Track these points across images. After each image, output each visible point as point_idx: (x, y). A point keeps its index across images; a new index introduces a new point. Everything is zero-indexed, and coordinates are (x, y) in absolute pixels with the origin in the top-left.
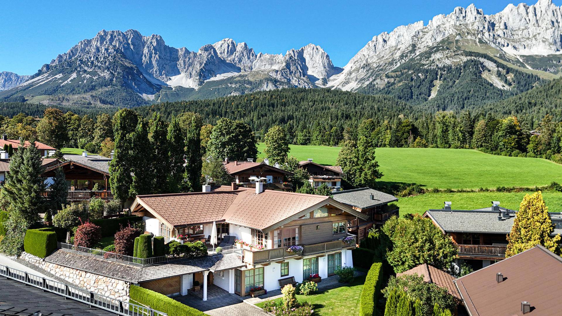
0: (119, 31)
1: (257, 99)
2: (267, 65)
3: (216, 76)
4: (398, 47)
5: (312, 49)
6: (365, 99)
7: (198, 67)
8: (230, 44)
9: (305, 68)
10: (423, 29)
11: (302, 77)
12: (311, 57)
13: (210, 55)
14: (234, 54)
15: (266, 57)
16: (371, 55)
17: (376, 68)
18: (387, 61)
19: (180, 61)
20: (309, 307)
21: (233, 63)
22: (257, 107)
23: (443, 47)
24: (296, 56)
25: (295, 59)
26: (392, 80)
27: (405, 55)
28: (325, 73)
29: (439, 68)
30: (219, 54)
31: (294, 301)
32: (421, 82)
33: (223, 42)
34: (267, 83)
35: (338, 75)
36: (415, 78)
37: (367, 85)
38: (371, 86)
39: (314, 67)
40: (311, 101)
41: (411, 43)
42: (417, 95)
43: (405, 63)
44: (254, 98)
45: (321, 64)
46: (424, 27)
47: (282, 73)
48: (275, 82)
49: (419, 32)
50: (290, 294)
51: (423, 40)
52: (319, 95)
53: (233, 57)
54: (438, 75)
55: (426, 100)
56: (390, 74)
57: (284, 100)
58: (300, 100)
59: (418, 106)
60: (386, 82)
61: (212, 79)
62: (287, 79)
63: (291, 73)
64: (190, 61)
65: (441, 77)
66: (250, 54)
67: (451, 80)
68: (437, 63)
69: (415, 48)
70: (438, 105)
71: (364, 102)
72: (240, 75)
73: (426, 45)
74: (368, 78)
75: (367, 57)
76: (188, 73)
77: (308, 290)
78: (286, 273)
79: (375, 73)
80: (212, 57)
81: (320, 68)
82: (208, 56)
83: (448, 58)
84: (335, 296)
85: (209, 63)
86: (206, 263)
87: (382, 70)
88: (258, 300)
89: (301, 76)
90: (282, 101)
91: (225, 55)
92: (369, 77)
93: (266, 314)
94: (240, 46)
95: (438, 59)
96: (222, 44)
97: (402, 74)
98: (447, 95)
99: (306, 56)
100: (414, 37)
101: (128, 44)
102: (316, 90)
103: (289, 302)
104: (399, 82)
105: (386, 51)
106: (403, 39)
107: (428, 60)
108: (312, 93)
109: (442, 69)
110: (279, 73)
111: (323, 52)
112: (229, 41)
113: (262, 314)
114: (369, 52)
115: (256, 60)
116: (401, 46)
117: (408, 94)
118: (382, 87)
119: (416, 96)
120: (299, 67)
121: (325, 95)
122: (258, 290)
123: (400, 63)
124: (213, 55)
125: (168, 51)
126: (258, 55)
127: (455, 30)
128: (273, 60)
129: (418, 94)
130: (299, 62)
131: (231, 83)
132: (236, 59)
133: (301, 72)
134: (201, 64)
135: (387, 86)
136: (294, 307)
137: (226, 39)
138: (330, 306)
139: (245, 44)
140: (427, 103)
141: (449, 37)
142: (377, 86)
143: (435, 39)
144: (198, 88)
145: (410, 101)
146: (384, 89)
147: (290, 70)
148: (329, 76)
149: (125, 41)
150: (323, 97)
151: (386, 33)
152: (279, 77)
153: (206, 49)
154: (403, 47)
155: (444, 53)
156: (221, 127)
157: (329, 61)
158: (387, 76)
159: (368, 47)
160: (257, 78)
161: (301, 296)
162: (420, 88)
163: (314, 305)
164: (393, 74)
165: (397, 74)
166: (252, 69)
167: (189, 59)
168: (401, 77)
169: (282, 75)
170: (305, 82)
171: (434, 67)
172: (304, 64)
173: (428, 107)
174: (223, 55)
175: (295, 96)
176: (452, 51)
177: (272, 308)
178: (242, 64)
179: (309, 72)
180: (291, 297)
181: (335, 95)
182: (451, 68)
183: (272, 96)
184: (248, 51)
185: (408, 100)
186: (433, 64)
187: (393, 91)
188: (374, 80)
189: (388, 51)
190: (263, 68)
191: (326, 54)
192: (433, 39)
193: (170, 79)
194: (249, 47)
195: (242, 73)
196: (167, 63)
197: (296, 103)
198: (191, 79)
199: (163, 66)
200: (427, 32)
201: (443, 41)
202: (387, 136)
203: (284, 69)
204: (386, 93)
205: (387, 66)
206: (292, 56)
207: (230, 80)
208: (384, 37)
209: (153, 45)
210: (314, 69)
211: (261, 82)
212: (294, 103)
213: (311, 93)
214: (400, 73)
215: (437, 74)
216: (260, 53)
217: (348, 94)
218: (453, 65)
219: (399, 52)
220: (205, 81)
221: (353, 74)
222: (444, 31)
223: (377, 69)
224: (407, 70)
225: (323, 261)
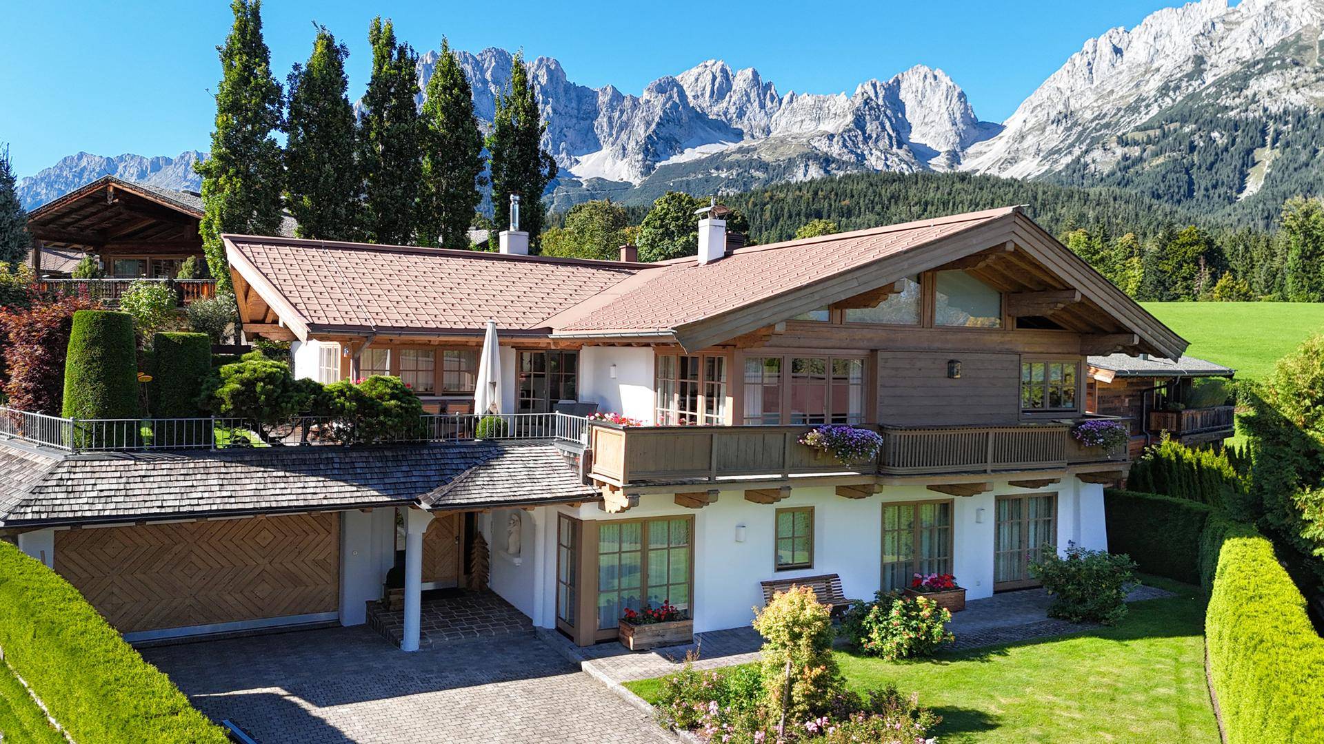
0: (464, 53)
1: (779, 201)
2: (807, 122)
3: (682, 152)
4: (1155, 66)
5: (922, 76)
6: (1063, 197)
7: (641, 132)
8: (717, 75)
9: (902, 128)
10: (1227, 14)
11: (895, 149)
12: (920, 97)
13: (670, 103)
14: (727, 98)
15: (805, 101)
16: (1078, 90)
17: (1092, 121)
18: (1123, 104)
19: (599, 119)
20: (906, 719)
21: (724, 120)
22: (777, 220)
23: (1283, 60)
24: (881, 96)
25: (878, 105)
26: (1135, 152)
27: (1172, 85)
28: (954, 139)
29: (1269, 117)
30: (690, 99)
31: (822, 676)
32: (1217, 154)
33: (700, 69)
34: (807, 165)
35: (990, 142)
36: (1202, 144)
37: (1068, 166)
38: (1078, 167)
39: (926, 124)
40: (916, 204)
41: (1191, 53)
42: (1207, 190)
43: (1172, 107)
44: (771, 198)
45: (946, 116)
46: (1230, 9)
47: (845, 140)
48: (826, 161)
49: (1213, 24)
50: (799, 636)
51: (1224, 44)
52: (938, 188)
53: (724, 104)
54: (1267, 135)
55: (1231, 200)
56: (1130, 135)
57: (847, 202)
58: (889, 201)
59: (1210, 217)
60: (1120, 158)
61: (676, 159)
62: (857, 155)
63: (867, 139)
64: (624, 118)
65: (1275, 141)
66: (765, 95)
67: (1305, 147)
68: (1266, 102)
69: (1202, 66)
70: (1266, 214)
71: (1060, 205)
72: (740, 148)
73: (1232, 57)
74: (1068, 148)
75: (1068, 93)
76: (618, 147)
77: (905, 637)
78: (801, 558)
79: (1089, 134)
80: (675, 106)
81: (941, 124)
82: (664, 104)
83: (1297, 89)
84: (1044, 677)
85: (668, 121)
86: (408, 474)
87: (1107, 126)
88: (654, 664)
89: (891, 146)
90: (843, 203)
91: (705, 102)
92: (1072, 145)
93: (665, 736)
94: (742, 78)
95: (1269, 93)
96: (700, 74)
97: (1165, 135)
98: (1293, 187)
99: (905, 95)
100: (1201, 37)
101: (485, 82)
102: (930, 178)
103: (792, 681)
104: (1156, 154)
105: (1121, 77)
106: (1168, 44)
107: (1239, 96)
108: (920, 185)
109: (1280, 118)
110: (835, 139)
111: (951, 84)
112: (715, 67)
113: (647, 733)
114: (1072, 81)
115: (781, 111)
116: (1162, 62)
117: (1179, 188)
118: (1107, 170)
119: (1202, 192)
120: (888, 125)
121: (954, 189)
122: (659, 620)
123: (1160, 106)
124: (678, 101)
125: (573, 95)
126: (786, 99)
127: (1319, 14)
128: (821, 109)
129: (1209, 186)
130: (888, 112)
131: (717, 169)
132: (732, 110)
133: (894, 135)
134: (648, 124)
135: (1122, 165)
136: (820, 713)
137: (709, 63)
138: (1027, 723)
139: (755, 74)
140: (1235, 210)
141: (1300, 34)
142: (1092, 166)
143: (1261, 41)
144: (639, 182)
145: (1185, 203)
146: (1113, 174)
147: (864, 133)
148: (964, 144)
149: (479, 76)
150: (949, 194)
151: (1121, 29)
152: (835, 150)
153: (661, 89)
154: (1167, 65)
155: (1287, 75)
156: (666, 214)
157: (966, 108)
158: (1123, 142)
159: (1070, 68)
160: (782, 154)
161: (870, 662)
162: (1214, 171)
163: (936, 711)
164: (1139, 136)
165: (1149, 136)
166: (769, 132)
167: (622, 112)
168: (1161, 143)
169: (845, 146)
170: (901, 160)
171: (1257, 114)
172: (900, 115)
173: (1236, 218)
174: (700, 100)
175: (874, 192)
176: (1308, 69)
177: (699, 707)
178: (746, 122)
179: (915, 137)
180: (805, 654)
181: (981, 189)
182: (1305, 116)
183: (816, 193)
184: (762, 88)
185: (1179, 202)
186: (1254, 106)
187: (1137, 180)
188: (1087, 152)
189: (1124, 78)
190: (795, 130)
191: (959, 90)
192: (1254, 40)
193: (577, 162)
194: (764, 80)
195: (746, 142)
196: (570, 124)
197: (878, 208)
198: (625, 160)
199: (561, 132)
200: (1238, 23)
201: (1283, 46)
202: (1131, 273)
203: (850, 130)
204: (1119, 184)
205: (1122, 117)
206: (869, 98)
207: (717, 161)
208: (1115, 42)
209: (539, 83)
210: (925, 129)
211: (791, 163)
212: (873, 208)
213: (916, 183)
214: (1158, 132)
215: (1264, 132)
216: (790, 93)
217: (1016, 186)
218: (1312, 108)
219: (1157, 77)
220: (658, 165)
221: (1030, 137)
222: (1287, 18)
223: (1094, 124)
224: (1178, 124)
225: (974, 520)
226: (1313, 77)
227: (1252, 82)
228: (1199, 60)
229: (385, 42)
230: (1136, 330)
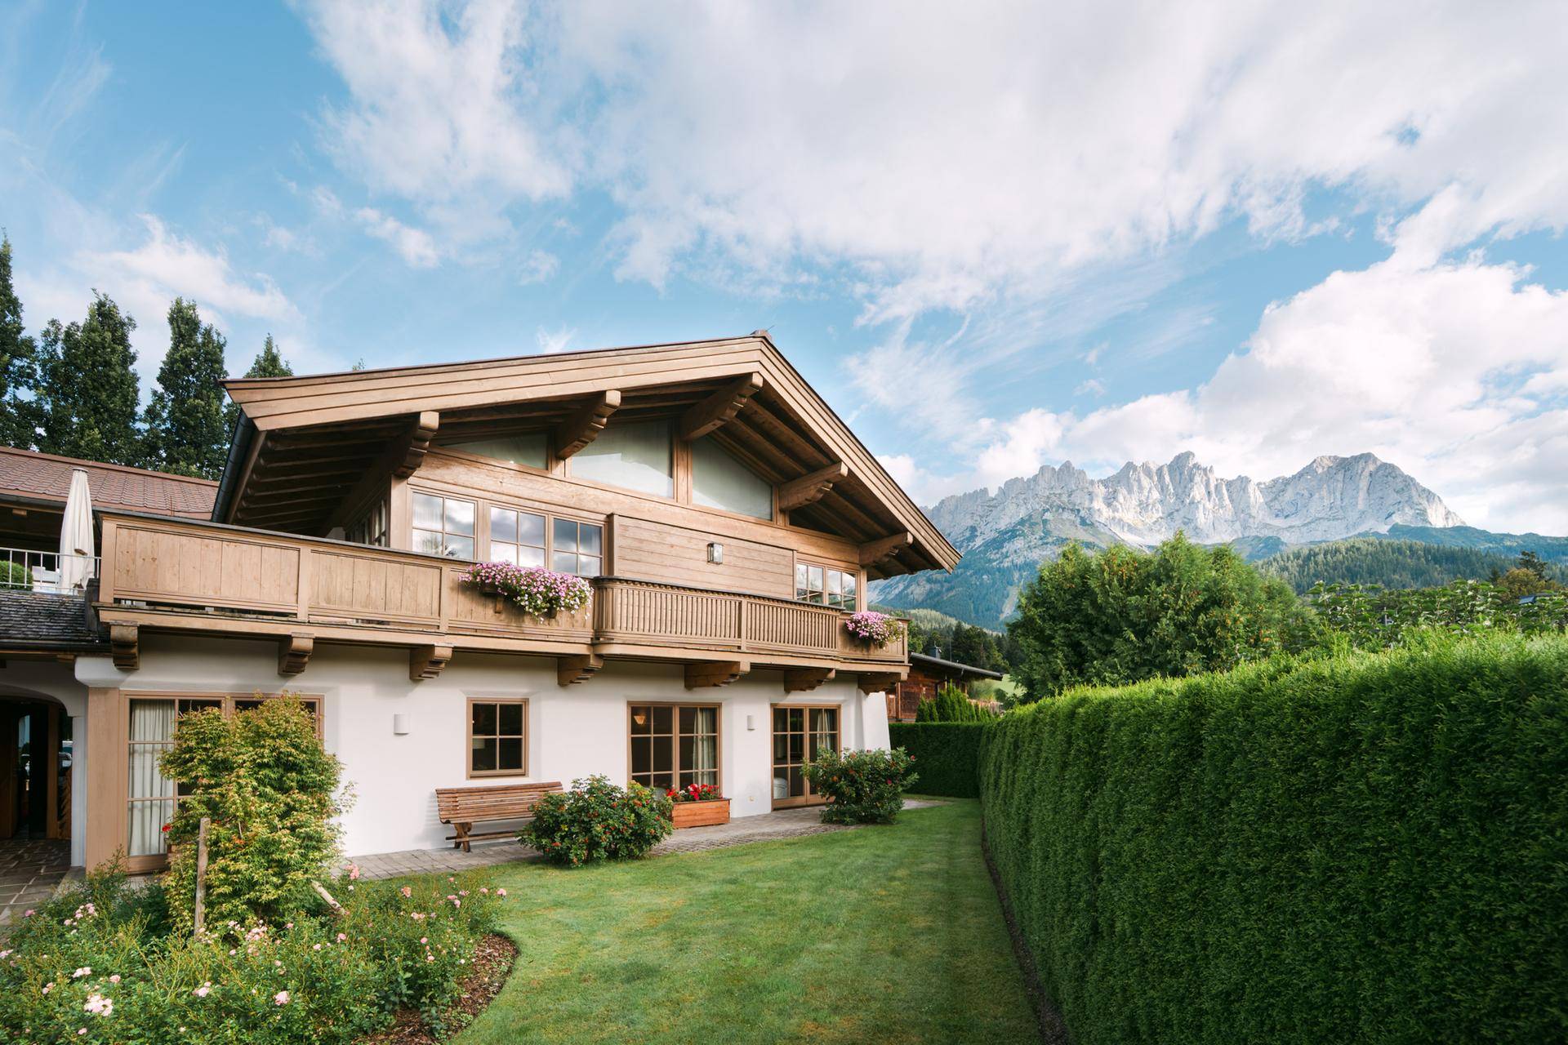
10: (989, 501)
23: (1023, 531)
26: (938, 587)
29: (1016, 566)
32: (987, 589)
36: (978, 583)
42: (983, 612)
51: (988, 519)
54: (1015, 577)
60: (928, 591)
68: (1014, 557)
69: (976, 534)
73: (993, 528)
83: (1031, 549)
95: (1015, 552)
97: (955, 577)
100: (974, 515)
104: (950, 589)
107: (998, 553)
109: (1021, 567)
118: (920, 599)
127: (1042, 503)
129: (984, 609)
135: (929, 596)
141: (1032, 515)
142: (911, 596)
143: (1009, 519)
146: (924, 601)
155: (1025, 541)
158: (929, 581)
165: (946, 577)
168: (953, 582)
171: (1008, 565)
176: (1037, 537)
186: (1006, 560)
200: (996, 507)
201: (1022, 522)
218: (1040, 561)
222: (1024, 505)
225: (746, 728)
226: (1040, 542)
227: (1006, 544)
228: (973, 529)
229: (183, 322)
230: (909, 527)
